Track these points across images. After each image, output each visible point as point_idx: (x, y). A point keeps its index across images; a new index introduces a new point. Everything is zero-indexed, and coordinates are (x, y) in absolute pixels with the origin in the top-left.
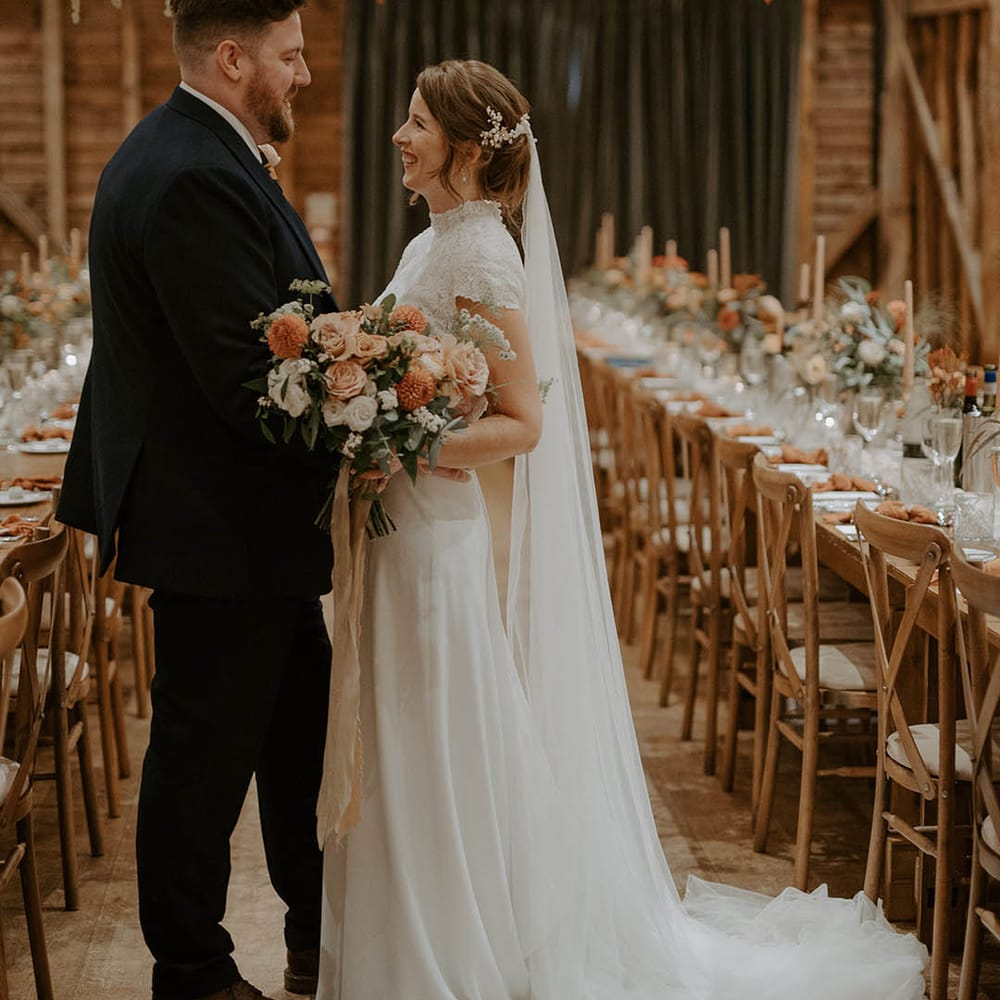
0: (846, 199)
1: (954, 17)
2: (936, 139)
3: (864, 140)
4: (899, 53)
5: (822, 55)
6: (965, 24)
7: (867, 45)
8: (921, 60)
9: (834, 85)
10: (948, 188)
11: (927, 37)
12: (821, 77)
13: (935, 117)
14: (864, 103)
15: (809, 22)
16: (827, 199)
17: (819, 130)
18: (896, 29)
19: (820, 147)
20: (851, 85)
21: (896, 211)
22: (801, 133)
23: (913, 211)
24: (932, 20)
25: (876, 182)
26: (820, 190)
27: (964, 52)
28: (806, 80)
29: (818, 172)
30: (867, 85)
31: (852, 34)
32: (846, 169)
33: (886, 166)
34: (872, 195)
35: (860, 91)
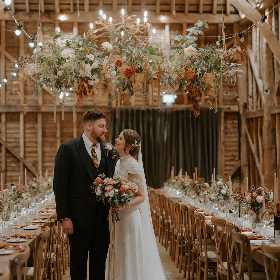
0: (232, 163)
1: (257, 118)
2: (253, 148)
3: (237, 148)
4: (244, 127)
5: (226, 128)
6: (259, 119)
7: (237, 126)
8: (250, 129)
9: (229, 135)
10: (257, 160)
11: (251, 124)
12: (226, 133)
13: (253, 142)
14: (237, 139)
15: (222, 120)
16: (227, 163)
17: (225, 146)
18: (244, 122)
19: (225, 150)
20: (233, 135)
21: (245, 166)
22: (221, 147)
23: (249, 166)
24: (252, 119)
25: (240, 158)
26: (226, 161)
27: (259, 127)
28: (222, 134)
29: (225, 156)
30: (237, 135)
31: (233, 123)
32: (232, 156)
33: (242, 155)
34: (239, 162)
35: (235, 137)
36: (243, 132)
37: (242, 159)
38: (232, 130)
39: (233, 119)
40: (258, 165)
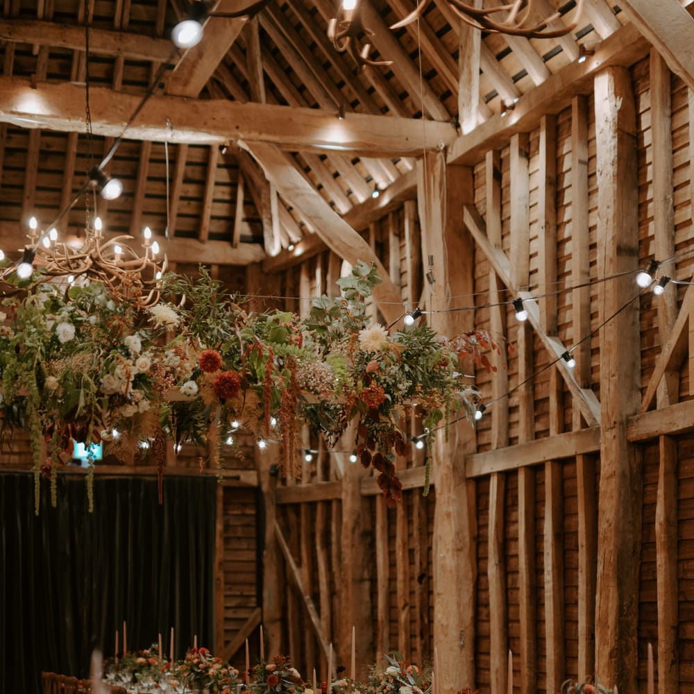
0: (242, 614)
1: (312, 505)
2: (300, 577)
3: (252, 578)
4: (273, 526)
5: (227, 527)
6: (319, 508)
7: (252, 521)
8: (286, 530)
9: (234, 545)
10: (311, 606)
11: (292, 517)
12: (227, 540)
13: (299, 564)
14: (252, 556)
15: (220, 506)
16: (230, 614)
17: (226, 572)
18: (271, 511)
19: (226, 583)
20: (244, 546)
21: (273, 621)
22: (218, 573)
23: (284, 621)
24: (296, 507)
25: (260, 603)
26: (227, 608)
27: (319, 526)
28: (219, 542)
29: (226, 596)
30: (253, 546)
31: (244, 515)
32: (242, 596)
33: (266, 594)
34: (258, 610)
35: (248, 549)
36: (269, 536)
37: (266, 604)
38: (240, 533)
39: (244, 505)
40: (314, 619)
